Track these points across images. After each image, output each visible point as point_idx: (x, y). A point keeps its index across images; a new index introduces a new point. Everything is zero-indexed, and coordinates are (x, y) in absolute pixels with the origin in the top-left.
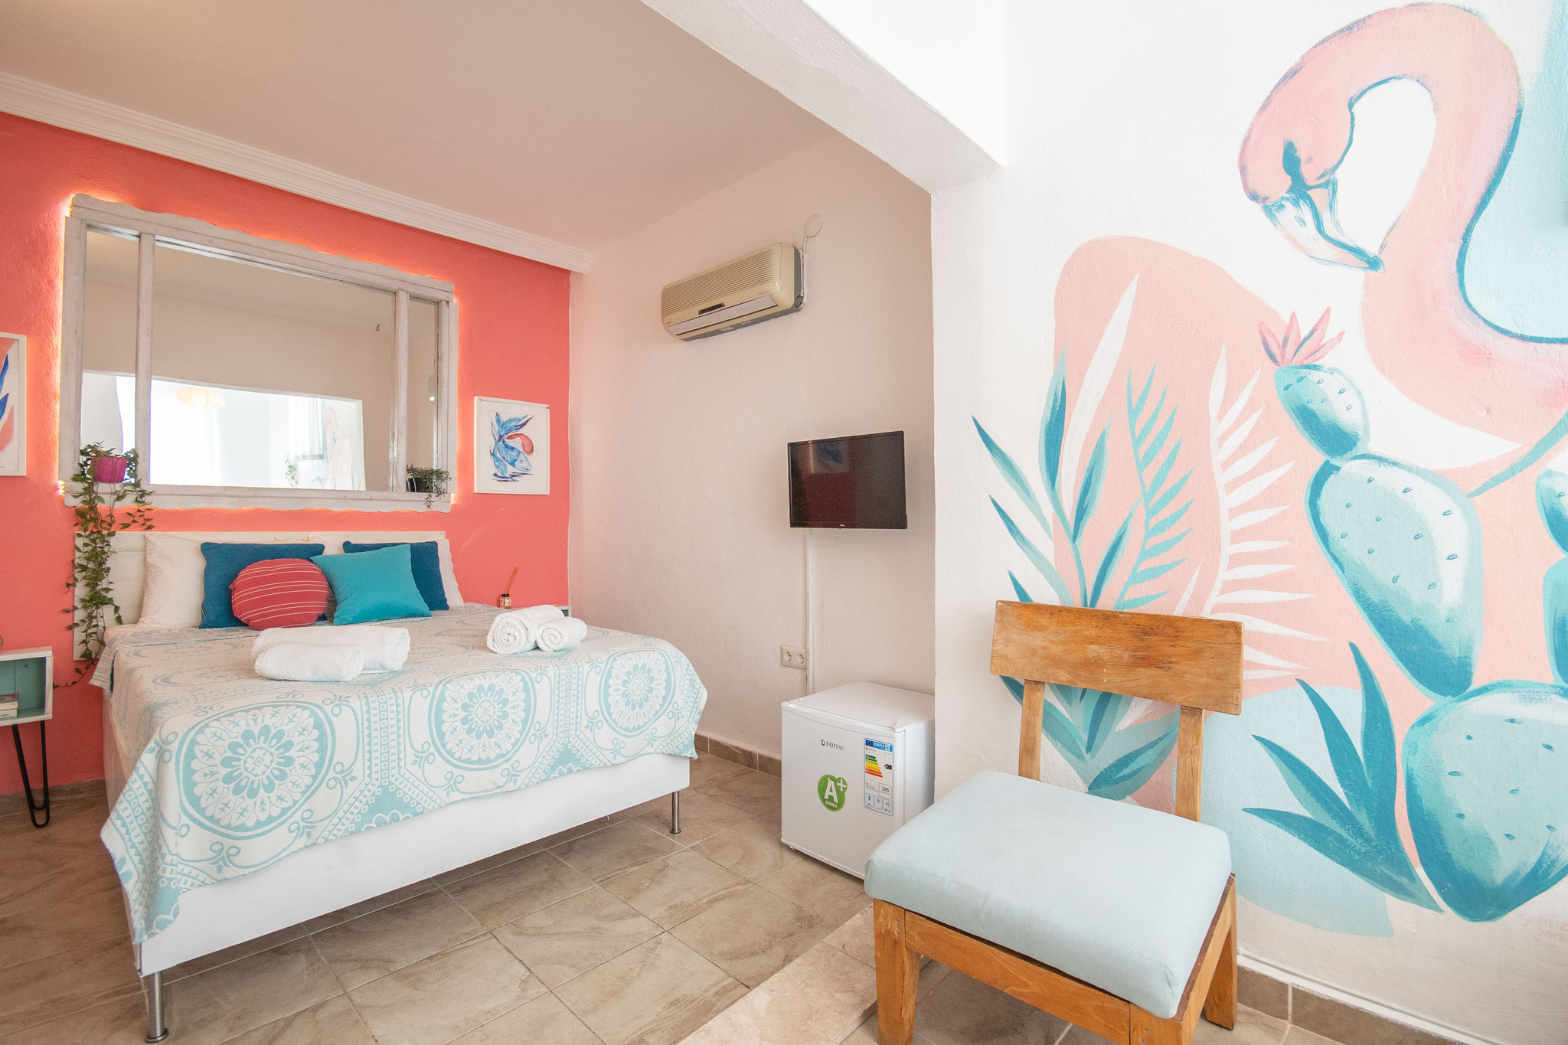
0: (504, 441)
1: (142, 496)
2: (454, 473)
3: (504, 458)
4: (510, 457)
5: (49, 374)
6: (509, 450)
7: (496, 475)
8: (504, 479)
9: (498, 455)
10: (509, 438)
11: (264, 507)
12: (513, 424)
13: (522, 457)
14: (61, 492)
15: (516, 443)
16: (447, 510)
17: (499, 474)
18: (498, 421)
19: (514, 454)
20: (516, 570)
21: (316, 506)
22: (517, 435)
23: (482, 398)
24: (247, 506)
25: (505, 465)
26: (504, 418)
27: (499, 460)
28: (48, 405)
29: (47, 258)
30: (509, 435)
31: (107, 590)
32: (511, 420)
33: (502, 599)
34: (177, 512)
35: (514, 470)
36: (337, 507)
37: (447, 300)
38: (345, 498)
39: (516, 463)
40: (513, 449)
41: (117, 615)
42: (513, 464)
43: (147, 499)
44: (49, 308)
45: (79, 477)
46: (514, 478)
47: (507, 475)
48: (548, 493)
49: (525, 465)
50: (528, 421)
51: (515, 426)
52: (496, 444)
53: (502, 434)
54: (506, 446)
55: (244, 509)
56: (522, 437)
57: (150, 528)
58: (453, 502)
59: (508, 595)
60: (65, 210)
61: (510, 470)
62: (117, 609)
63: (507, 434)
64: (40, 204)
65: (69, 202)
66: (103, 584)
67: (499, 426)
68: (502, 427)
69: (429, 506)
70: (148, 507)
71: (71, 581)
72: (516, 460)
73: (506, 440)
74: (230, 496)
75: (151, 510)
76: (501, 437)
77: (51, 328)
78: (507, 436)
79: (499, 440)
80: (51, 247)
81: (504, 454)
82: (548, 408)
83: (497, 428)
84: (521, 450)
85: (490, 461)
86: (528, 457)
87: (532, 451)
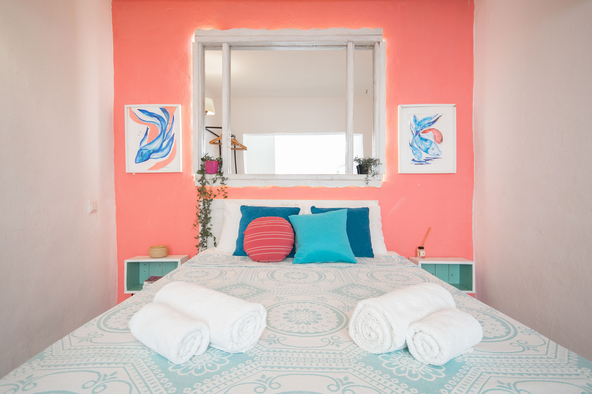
0: (419, 135)
1: (223, 180)
2: (383, 160)
3: (420, 148)
4: (425, 146)
5: (189, 122)
6: (424, 142)
7: (413, 160)
8: (420, 163)
9: (415, 146)
10: (424, 132)
11: (277, 185)
12: (427, 122)
13: (433, 145)
14: (194, 179)
15: (429, 136)
16: (379, 186)
17: (416, 159)
18: (415, 121)
19: (427, 144)
20: (429, 229)
21: (302, 184)
22: (430, 130)
23: (404, 106)
24: (269, 185)
25: (420, 153)
26: (420, 118)
27: (416, 149)
28: (190, 137)
29: (188, 66)
30: (423, 130)
31: (209, 229)
32: (425, 119)
33: (418, 250)
34: (239, 189)
35: (428, 156)
36: (313, 185)
37: (378, 41)
38: (317, 180)
39: (429, 150)
40: (426, 140)
41: (215, 242)
42: (426, 151)
43: (225, 182)
44: (189, 90)
45: (199, 172)
46: (427, 162)
47: (422, 160)
48: (455, 172)
49: (436, 151)
50: (438, 118)
51: (428, 123)
52: (414, 138)
53: (418, 130)
54: (422, 139)
55: (268, 187)
56: (434, 131)
57: (226, 197)
58: (384, 180)
59: (423, 248)
60: (193, 39)
61: (425, 156)
62: (215, 238)
63: (421, 130)
64: (183, 40)
65: (194, 35)
66: (208, 226)
67: (416, 124)
68: (418, 125)
69: (367, 183)
70: (226, 186)
71: (195, 223)
72: (429, 148)
73: (421, 134)
74: (261, 180)
75: (227, 187)
76: (417, 132)
77: (190, 100)
78: (421, 131)
79: (416, 135)
80: (189, 60)
81: (420, 145)
82: (454, 106)
83: (414, 126)
84: (433, 140)
85: (410, 149)
86: (439, 145)
87: (442, 140)
